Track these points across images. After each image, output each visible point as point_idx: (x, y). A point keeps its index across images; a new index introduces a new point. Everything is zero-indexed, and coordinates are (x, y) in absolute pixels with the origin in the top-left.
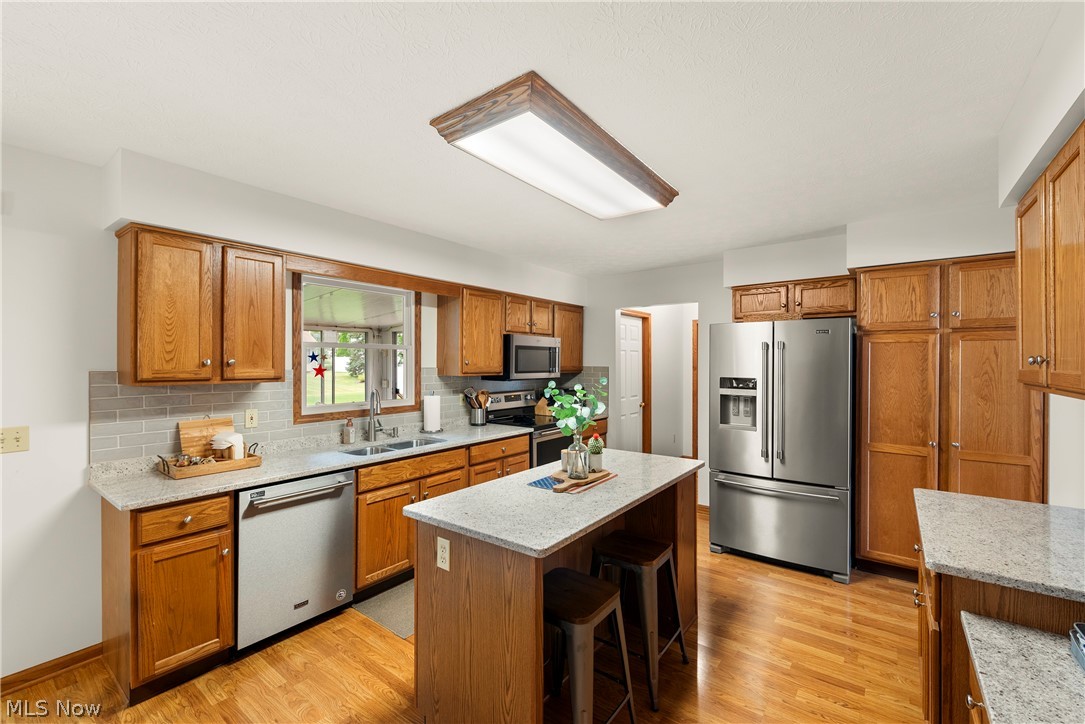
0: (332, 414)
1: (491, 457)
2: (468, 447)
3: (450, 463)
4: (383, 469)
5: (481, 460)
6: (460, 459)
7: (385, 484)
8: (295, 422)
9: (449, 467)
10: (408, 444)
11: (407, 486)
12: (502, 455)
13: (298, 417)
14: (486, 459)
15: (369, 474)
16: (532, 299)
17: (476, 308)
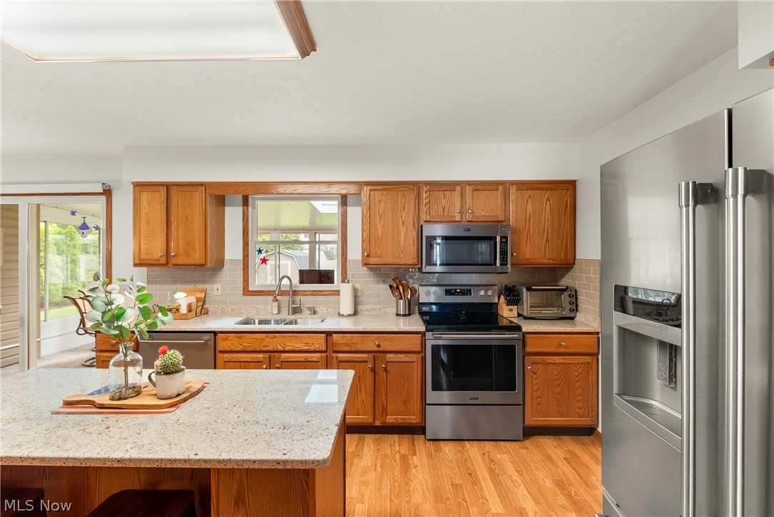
0: (269, 291)
1: (360, 348)
2: (329, 334)
3: (307, 344)
4: (239, 338)
5: (347, 349)
6: (319, 343)
7: (239, 349)
8: (244, 294)
9: (305, 348)
10: (267, 322)
11: (260, 355)
12: (377, 349)
13: (247, 292)
14: (353, 349)
15: (226, 339)
16: (463, 184)
17: (380, 202)
